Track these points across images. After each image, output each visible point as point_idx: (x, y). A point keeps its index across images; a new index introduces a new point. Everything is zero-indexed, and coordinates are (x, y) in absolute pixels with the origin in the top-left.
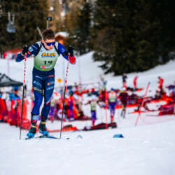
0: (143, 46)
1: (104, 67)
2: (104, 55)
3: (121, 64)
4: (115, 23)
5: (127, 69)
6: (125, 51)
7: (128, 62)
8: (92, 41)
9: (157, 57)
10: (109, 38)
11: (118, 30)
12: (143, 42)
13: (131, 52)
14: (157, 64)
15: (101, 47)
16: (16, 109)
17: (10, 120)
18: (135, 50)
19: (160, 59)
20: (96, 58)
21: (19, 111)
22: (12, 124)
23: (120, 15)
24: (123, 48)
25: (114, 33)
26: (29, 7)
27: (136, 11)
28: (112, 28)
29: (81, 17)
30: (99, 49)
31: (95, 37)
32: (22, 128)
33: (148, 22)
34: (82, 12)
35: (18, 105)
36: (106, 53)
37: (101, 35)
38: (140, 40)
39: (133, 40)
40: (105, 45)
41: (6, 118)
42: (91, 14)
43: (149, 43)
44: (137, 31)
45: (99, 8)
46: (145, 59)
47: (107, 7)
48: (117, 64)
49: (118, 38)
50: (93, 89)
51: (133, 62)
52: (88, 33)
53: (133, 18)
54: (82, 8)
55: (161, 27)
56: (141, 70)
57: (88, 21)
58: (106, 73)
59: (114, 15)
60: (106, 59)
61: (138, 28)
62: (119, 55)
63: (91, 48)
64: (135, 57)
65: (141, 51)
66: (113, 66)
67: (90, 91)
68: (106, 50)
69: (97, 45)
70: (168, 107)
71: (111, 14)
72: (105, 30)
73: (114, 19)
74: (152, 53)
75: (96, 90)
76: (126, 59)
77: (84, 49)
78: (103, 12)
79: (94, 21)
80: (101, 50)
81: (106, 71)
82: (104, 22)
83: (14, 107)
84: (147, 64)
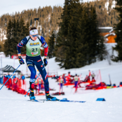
0: (79, 56)
1: (60, 65)
2: (60, 59)
3: (68, 64)
4: (67, 44)
5: (71, 66)
6: (71, 58)
7: (72, 63)
8: (55, 52)
9: (86, 61)
10: (63, 51)
11: (68, 47)
12: (80, 54)
13: (73, 58)
14: (86, 64)
15: (59, 55)
16: (16, 83)
17: (13, 89)
18: (75, 57)
19: (87, 63)
20: (57, 60)
21: (18, 84)
22: (14, 90)
23: (69, 40)
24: (70, 56)
25: (66, 49)
26: (25, 34)
27: (76, 39)
28: (65, 46)
29: (50, 40)
30: (58, 56)
31: (56, 50)
32: (19, 93)
33: (82, 44)
34: (51, 38)
35: (17, 81)
36: (61, 58)
37: (59, 49)
38: (78, 53)
39: (75, 52)
40: (61, 54)
41: (11, 87)
42: (55, 39)
43: (82, 55)
44: (77, 49)
45: (59, 36)
46: (80, 62)
47: (63, 36)
48: (67, 64)
49: (67, 51)
50: (54, 76)
51: (74, 63)
52: (53, 48)
53: (75, 42)
54: (51, 36)
55: (88, 47)
56: (78, 67)
57: (53, 42)
58: (61, 68)
59: (66, 40)
60: (61, 61)
61: (77, 47)
62: (68, 59)
63: (54, 55)
64: (75, 61)
65: (78, 58)
66: (65, 65)
67: (53, 76)
68: (61, 57)
69: (57, 54)
70: (90, 86)
71: (64, 39)
72: (61, 47)
73: (66, 42)
74: (84, 59)
75: (56, 76)
76: (71, 61)
77: (51, 55)
78: (61, 38)
79: (57, 43)
80: (59, 57)
81: (61, 67)
82: (61, 43)
83: (15, 82)
84: (81, 64)
